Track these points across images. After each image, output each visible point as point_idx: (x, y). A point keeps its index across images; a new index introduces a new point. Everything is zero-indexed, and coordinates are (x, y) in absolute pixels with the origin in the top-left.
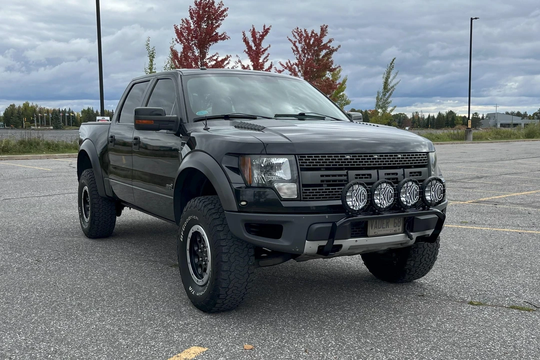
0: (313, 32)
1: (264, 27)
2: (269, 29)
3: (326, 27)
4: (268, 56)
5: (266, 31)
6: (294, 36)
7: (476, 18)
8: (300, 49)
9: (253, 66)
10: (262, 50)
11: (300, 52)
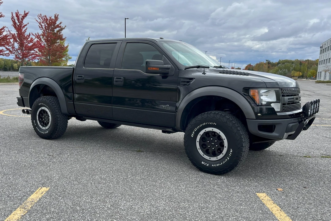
0: (50, 18)
1: (25, 11)
2: (27, 13)
3: (58, 15)
4: (26, 29)
5: (26, 15)
6: (39, 19)
7: (127, 19)
8: (44, 27)
9: (17, 34)
10: (23, 25)
11: (44, 28)
